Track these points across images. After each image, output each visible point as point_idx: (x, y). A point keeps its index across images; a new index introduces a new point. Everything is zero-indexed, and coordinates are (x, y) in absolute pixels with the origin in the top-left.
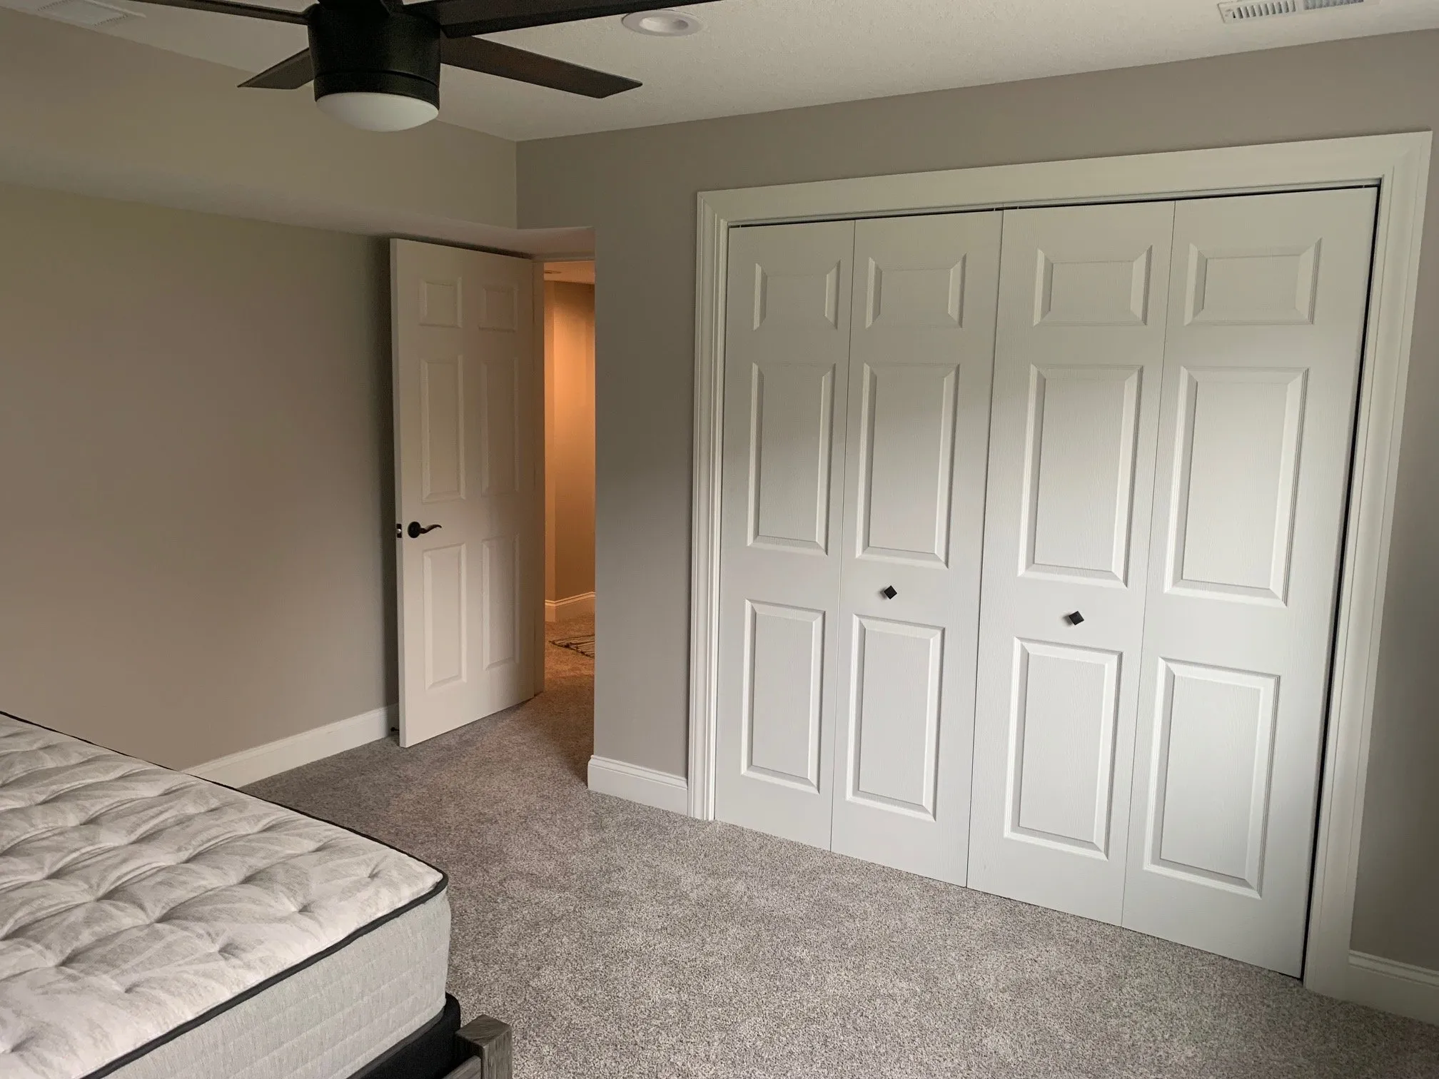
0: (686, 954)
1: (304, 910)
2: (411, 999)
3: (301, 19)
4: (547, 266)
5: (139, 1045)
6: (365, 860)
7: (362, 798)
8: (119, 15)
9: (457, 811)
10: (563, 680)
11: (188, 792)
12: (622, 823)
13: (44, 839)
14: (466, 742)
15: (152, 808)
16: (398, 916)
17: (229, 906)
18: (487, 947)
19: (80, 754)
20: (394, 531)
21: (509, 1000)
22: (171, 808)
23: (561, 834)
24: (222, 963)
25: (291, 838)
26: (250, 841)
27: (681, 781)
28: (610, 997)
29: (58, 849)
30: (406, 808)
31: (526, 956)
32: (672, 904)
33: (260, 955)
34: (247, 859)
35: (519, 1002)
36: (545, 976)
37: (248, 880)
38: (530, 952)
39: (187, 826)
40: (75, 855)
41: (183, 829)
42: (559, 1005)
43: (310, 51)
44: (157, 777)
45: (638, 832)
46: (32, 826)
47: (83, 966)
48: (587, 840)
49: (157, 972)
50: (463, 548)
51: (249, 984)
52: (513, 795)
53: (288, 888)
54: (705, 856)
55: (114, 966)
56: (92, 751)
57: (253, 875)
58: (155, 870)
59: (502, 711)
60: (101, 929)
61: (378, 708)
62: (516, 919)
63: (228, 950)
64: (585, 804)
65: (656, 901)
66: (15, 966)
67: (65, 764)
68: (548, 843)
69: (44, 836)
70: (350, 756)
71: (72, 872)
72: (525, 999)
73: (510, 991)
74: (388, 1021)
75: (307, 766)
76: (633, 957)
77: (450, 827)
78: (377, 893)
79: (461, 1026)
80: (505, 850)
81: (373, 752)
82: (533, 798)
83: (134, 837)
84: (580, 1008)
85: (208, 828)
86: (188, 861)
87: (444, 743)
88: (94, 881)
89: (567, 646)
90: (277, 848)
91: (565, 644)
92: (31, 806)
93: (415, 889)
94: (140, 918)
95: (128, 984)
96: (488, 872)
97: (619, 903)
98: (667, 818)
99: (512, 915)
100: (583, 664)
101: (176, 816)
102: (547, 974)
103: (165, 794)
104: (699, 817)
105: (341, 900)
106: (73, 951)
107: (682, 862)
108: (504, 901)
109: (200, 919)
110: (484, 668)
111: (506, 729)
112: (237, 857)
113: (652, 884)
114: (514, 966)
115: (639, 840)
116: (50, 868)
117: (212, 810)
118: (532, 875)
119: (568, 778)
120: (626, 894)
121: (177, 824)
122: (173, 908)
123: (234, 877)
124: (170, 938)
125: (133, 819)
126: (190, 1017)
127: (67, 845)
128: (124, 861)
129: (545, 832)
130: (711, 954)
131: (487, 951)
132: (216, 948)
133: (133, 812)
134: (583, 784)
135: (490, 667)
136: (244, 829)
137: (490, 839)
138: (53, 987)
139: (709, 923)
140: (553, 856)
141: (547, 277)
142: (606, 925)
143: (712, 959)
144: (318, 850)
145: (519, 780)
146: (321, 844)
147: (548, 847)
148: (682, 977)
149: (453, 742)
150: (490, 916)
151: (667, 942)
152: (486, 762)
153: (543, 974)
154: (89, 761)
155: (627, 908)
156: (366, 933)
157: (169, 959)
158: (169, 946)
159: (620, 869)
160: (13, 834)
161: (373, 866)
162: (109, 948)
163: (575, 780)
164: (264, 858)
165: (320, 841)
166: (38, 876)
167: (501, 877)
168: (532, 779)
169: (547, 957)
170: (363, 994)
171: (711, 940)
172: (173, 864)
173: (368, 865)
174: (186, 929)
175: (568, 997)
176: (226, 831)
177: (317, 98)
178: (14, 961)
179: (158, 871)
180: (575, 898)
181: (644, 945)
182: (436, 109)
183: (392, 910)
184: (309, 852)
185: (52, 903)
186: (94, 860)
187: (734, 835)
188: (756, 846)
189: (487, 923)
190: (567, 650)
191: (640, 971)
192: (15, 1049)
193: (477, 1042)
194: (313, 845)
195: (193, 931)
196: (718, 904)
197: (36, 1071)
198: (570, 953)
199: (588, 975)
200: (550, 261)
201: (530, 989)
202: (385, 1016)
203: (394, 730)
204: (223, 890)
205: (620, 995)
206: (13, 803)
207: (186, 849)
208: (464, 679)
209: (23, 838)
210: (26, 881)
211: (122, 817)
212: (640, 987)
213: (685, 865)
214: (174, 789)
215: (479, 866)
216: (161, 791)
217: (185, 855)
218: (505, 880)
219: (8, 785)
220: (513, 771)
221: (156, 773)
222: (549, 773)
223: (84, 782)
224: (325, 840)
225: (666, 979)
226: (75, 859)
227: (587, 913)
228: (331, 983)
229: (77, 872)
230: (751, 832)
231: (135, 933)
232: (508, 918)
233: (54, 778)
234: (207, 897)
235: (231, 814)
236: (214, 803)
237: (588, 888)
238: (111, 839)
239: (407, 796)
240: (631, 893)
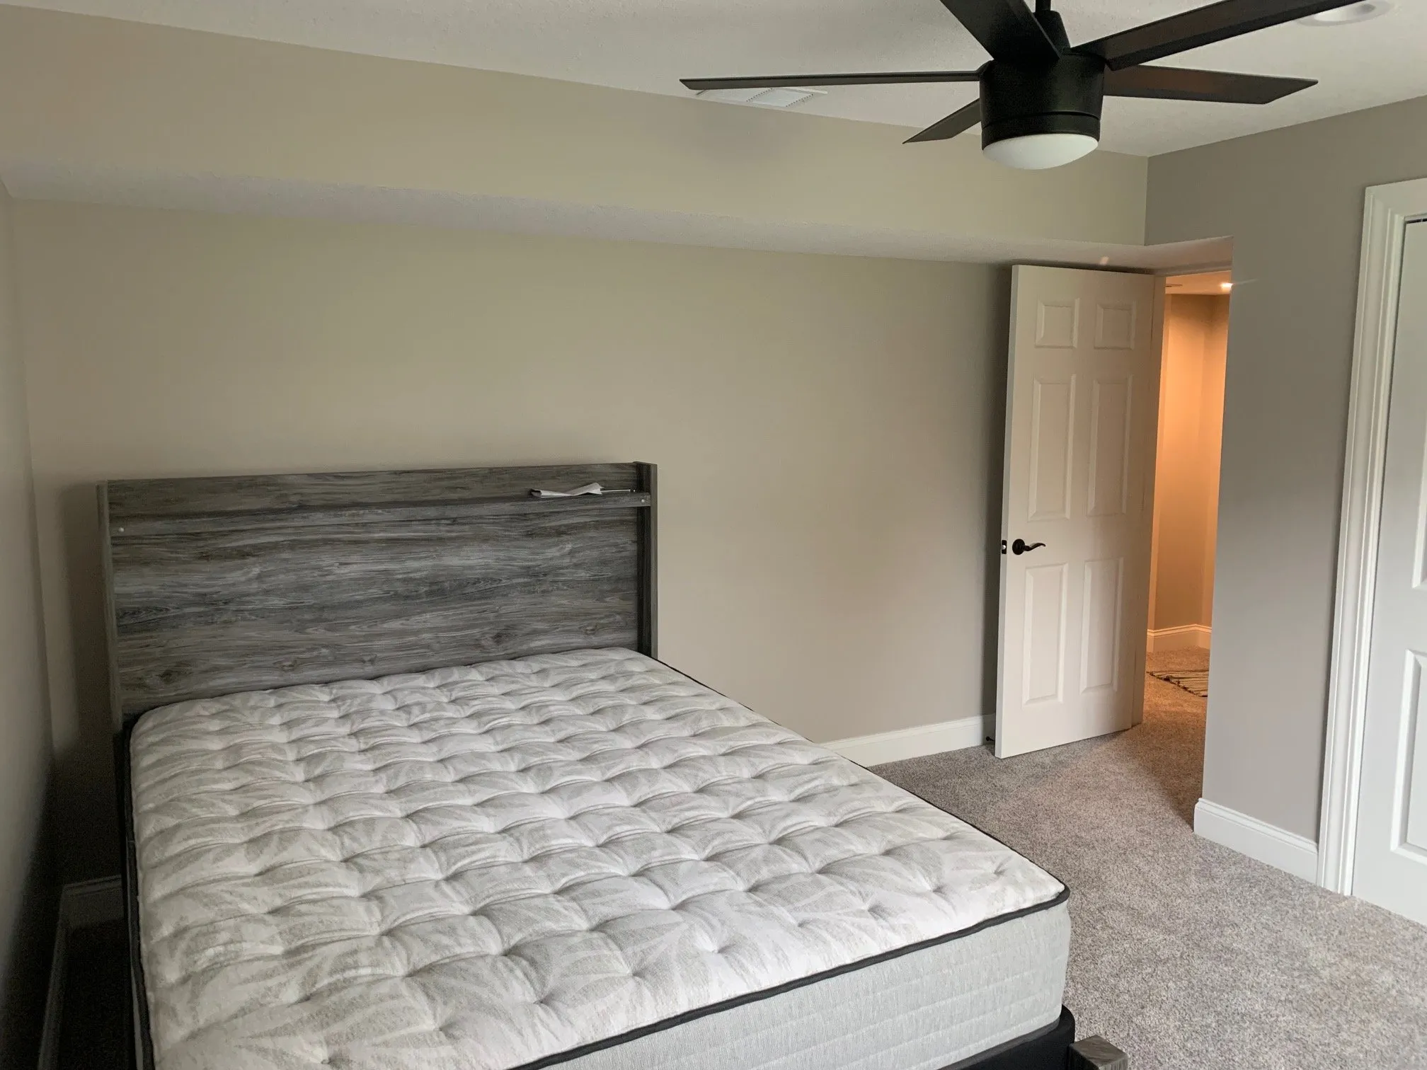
0: (1317, 1035)
1: (938, 890)
2: (1031, 999)
3: (974, 77)
4: (1169, 280)
5: (810, 973)
6: (990, 857)
7: (961, 800)
8: (808, 95)
9: (1053, 829)
10: (1163, 714)
11: (833, 765)
12: (1235, 877)
13: (726, 784)
14: (1061, 762)
15: (805, 774)
16: (1022, 916)
17: (875, 872)
18: (1087, 971)
19: (747, 718)
20: (1000, 547)
21: (1111, 1031)
22: (820, 777)
23: (1164, 873)
24: (872, 921)
25: (922, 823)
26: (887, 818)
27: (1311, 845)
28: (1223, 1058)
29: (737, 795)
30: (1002, 817)
31: (1128, 991)
32: (1299, 977)
33: (903, 921)
34: (886, 834)
35: (1121, 1036)
36: (1149, 1016)
37: (888, 853)
38: (1133, 988)
39: (835, 795)
40: (749, 803)
41: (830, 797)
42: (1166, 1051)
43: (980, 102)
44: (805, 747)
45: (1255, 891)
46: (719, 772)
47: (766, 896)
48: (1194, 885)
49: (820, 915)
50: (1066, 568)
51: (894, 945)
52: (1111, 824)
53: (923, 868)
54: (1340, 933)
55: (790, 902)
56: (757, 718)
57: (892, 850)
58: (812, 828)
59: (1097, 737)
60: (777, 869)
61: (972, 716)
62: (1117, 950)
63: (875, 911)
64: (1191, 847)
65: (1279, 969)
66: (716, 884)
67: (736, 725)
68: (1150, 881)
69: (726, 782)
70: (948, 757)
71: (750, 816)
72: (1128, 1034)
73: (1112, 1022)
74: (1009, 1014)
75: (910, 761)
76: (1251, 1022)
77: (1046, 844)
78: (1004, 890)
79: (1076, 1040)
80: (1103, 878)
81: (970, 757)
82: (1133, 831)
83: (793, 796)
84: (1189, 1060)
85: (852, 800)
86: (837, 826)
87: (1038, 759)
88: (767, 827)
89: (1167, 679)
90: (911, 830)
91: (1165, 676)
92: (715, 755)
93: (1039, 894)
94: (805, 868)
95: (800, 920)
96: (1085, 896)
97: (1234, 961)
98: (1290, 882)
99: (1112, 945)
100: (1186, 701)
101: (824, 785)
102: (1152, 1017)
103: (814, 764)
104: (1331, 888)
105: (971, 889)
106: (757, 882)
107: (1311, 934)
108: (1103, 929)
109: (852, 878)
110: (1081, 691)
111: (1101, 755)
112: (878, 831)
113: (1273, 949)
114: (1115, 997)
115: (1256, 899)
116: (734, 809)
117: (852, 785)
118: (1132, 909)
119: (1171, 817)
120: (1241, 954)
121: (826, 792)
122: (829, 864)
123: (876, 848)
124: (831, 889)
125: (791, 781)
126: (849, 961)
127: (744, 793)
128: (787, 816)
129: (1147, 868)
130: (1350, 1044)
131: (1087, 975)
132: (866, 907)
133: (789, 775)
134: (1188, 826)
135: (1084, 691)
136: (880, 807)
137: (1088, 864)
138: (746, 907)
139: (1345, 1008)
140: (1156, 895)
141: (1168, 291)
142: (1218, 981)
143: (1350, 1050)
144: (946, 839)
145: (1117, 810)
146: (949, 833)
147: (1150, 885)
148: (1311, 1059)
149: (1047, 761)
150: (1089, 941)
151: (1292, 1016)
152: (1080, 786)
153: (1148, 1014)
154: (754, 726)
155: (1243, 969)
156: (994, 925)
157: (831, 908)
158: (829, 895)
159: (1235, 925)
160: (706, 776)
161: (998, 863)
162: (784, 886)
163: (1179, 821)
164: (900, 836)
165: (947, 831)
166: (724, 815)
167: (1100, 904)
168: (1130, 811)
169: (1151, 998)
170: (988, 983)
171: (1349, 1029)
172: (825, 826)
173: (993, 862)
174: (842, 884)
175: (1176, 1046)
176: (866, 805)
177: (983, 147)
178: (716, 880)
179: (815, 829)
180: (1182, 945)
181: (1264, 1013)
182: (1096, 141)
183: (1017, 909)
184: (938, 839)
185: (737, 838)
186: (765, 810)
187: (1376, 918)
188: (1408, 936)
189: (1086, 947)
190: (1166, 683)
191: (1260, 1040)
192: (722, 951)
193: (1093, 1061)
194: (942, 834)
195: (847, 888)
196: (1357, 991)
197: (737, 973)
198: (1178, 1000)
199: (1197, 1028)
200: (1170, 276)
201: (1134, 1025)
202: (1007, 1008)
203: (989, 740)
204: (867, 857)
205: (1237, 1059)
206: (701, 749)
207: (835, 816)
208: (1060, 698)
209: (712, 781)
210: (717, 816)
211: (784, 776)
212: (1261, 1058)
213: (1314, 938)
214: (820, 760)
215: (1077, 888)
216: (811, 760)
217: (835, 820)
218: (1103, 908)
219: (697, 735)
220: (1110, 800)
221: (805, 744)
222: (1149, 808)
223: (751, 742)
224: (952, 831)
225: (1292, 1056)
226: (750, 806)
227: (1196, 963)
228: (962, 963)
229: (753, 817)
230: (1401, 918)
231: (802, 878)
232: (1108, 948)
233: (731, 735)
234: (855, 860)
235: (868, 792)
236: (854, 780)
237: (1196, 937)
238: (776, 795)
239: (1003, 805)
240: (1247, 953)
